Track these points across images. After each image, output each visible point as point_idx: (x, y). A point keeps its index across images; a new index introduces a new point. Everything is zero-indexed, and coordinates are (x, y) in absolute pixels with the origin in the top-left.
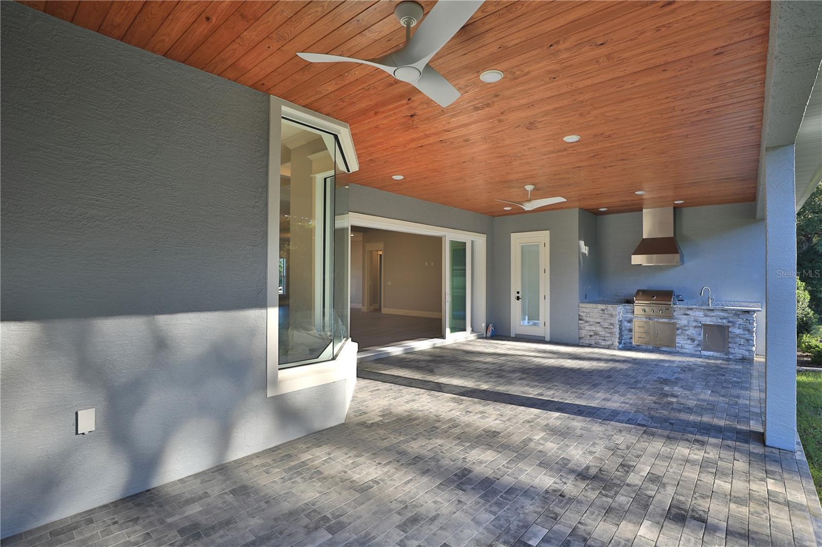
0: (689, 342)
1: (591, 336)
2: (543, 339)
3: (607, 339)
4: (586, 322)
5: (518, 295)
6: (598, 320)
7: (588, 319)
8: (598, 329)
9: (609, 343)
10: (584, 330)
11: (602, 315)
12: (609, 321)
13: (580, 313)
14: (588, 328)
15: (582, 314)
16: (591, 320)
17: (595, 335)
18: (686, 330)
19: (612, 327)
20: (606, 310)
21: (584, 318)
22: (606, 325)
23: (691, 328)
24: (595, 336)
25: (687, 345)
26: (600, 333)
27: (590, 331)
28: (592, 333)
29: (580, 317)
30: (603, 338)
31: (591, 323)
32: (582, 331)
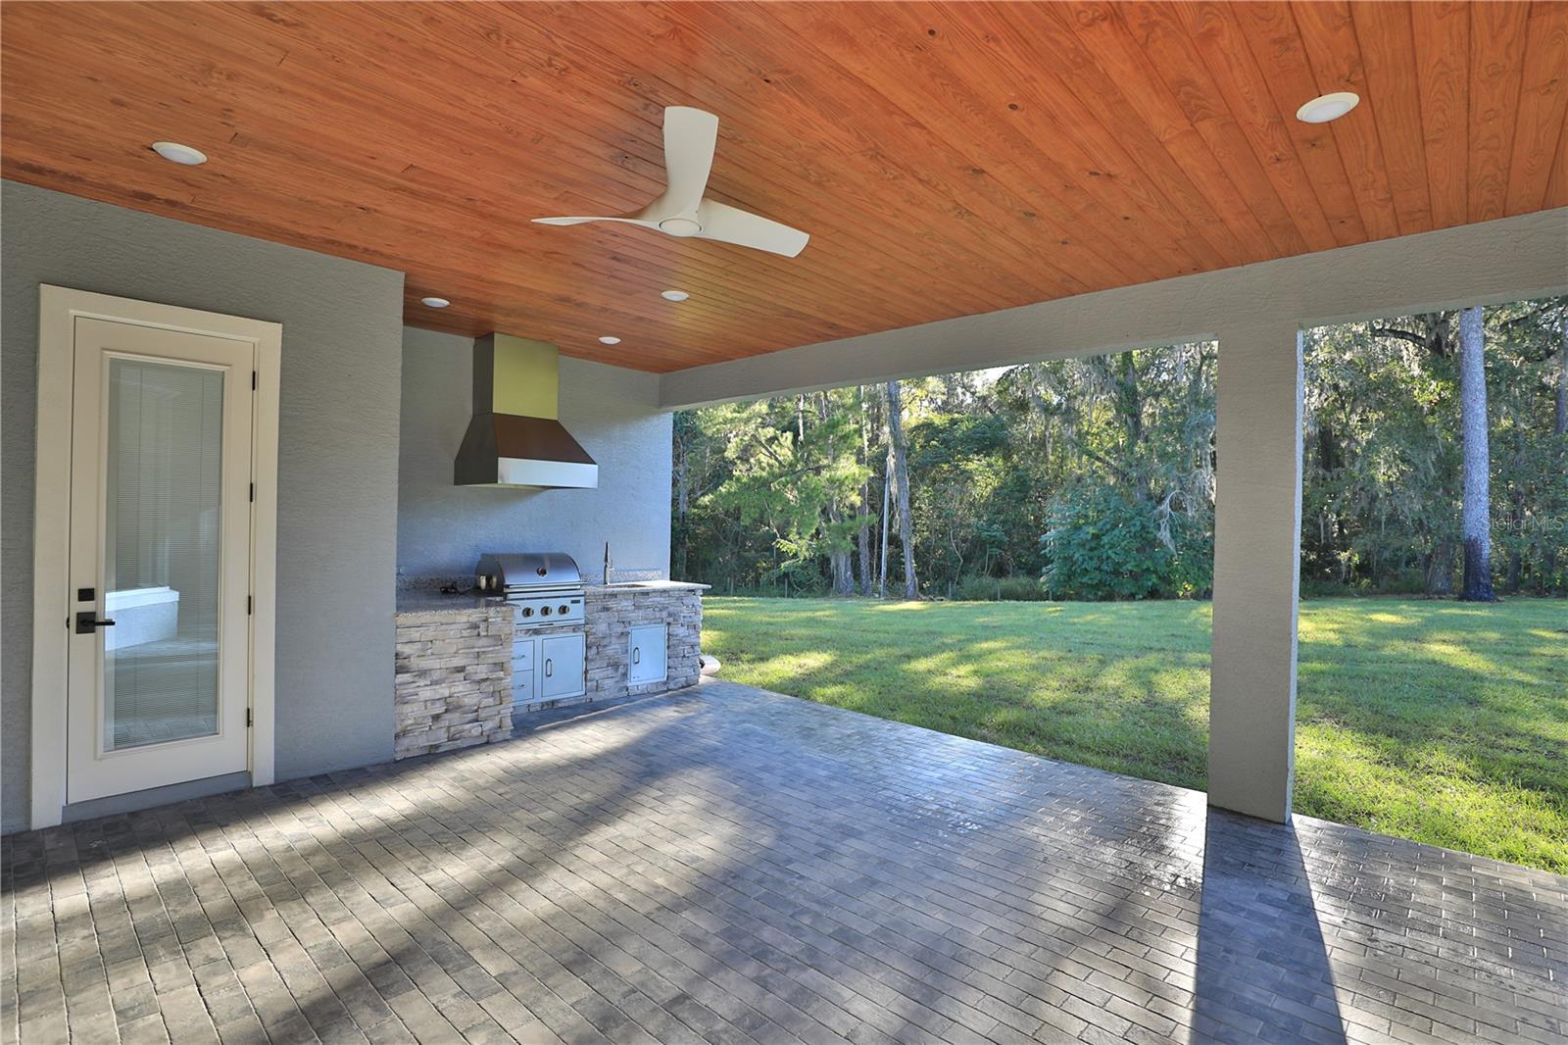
0: (610, 672)
1: (436, 718)
2: (242, 785)
3: (483, 714)
4: (423, 673)
5: (87, 606)
6: (458, 662)
7: (425, 664)
8: (460, 688)
9: (489, 725)
10: (416, 701)
11: (470, 642)
12: (491, 659)
13: (399, 648)
14: (427, 694)
15: (406, 650)
16: (435, 664)
17: (446, 711)
18: (605, 646)
19: (501, 674)
20: (483, 626)
21: (415, 663)
22: (482, 671)
23: (614, 640)
24: (447, 716)
25: (607, 681)
26: (466, 700)
27: (434, 701)
28: (439, 709)
29: (400, 662)
30: (471, 716)
31: (436, 676)
32: (407, 708)
